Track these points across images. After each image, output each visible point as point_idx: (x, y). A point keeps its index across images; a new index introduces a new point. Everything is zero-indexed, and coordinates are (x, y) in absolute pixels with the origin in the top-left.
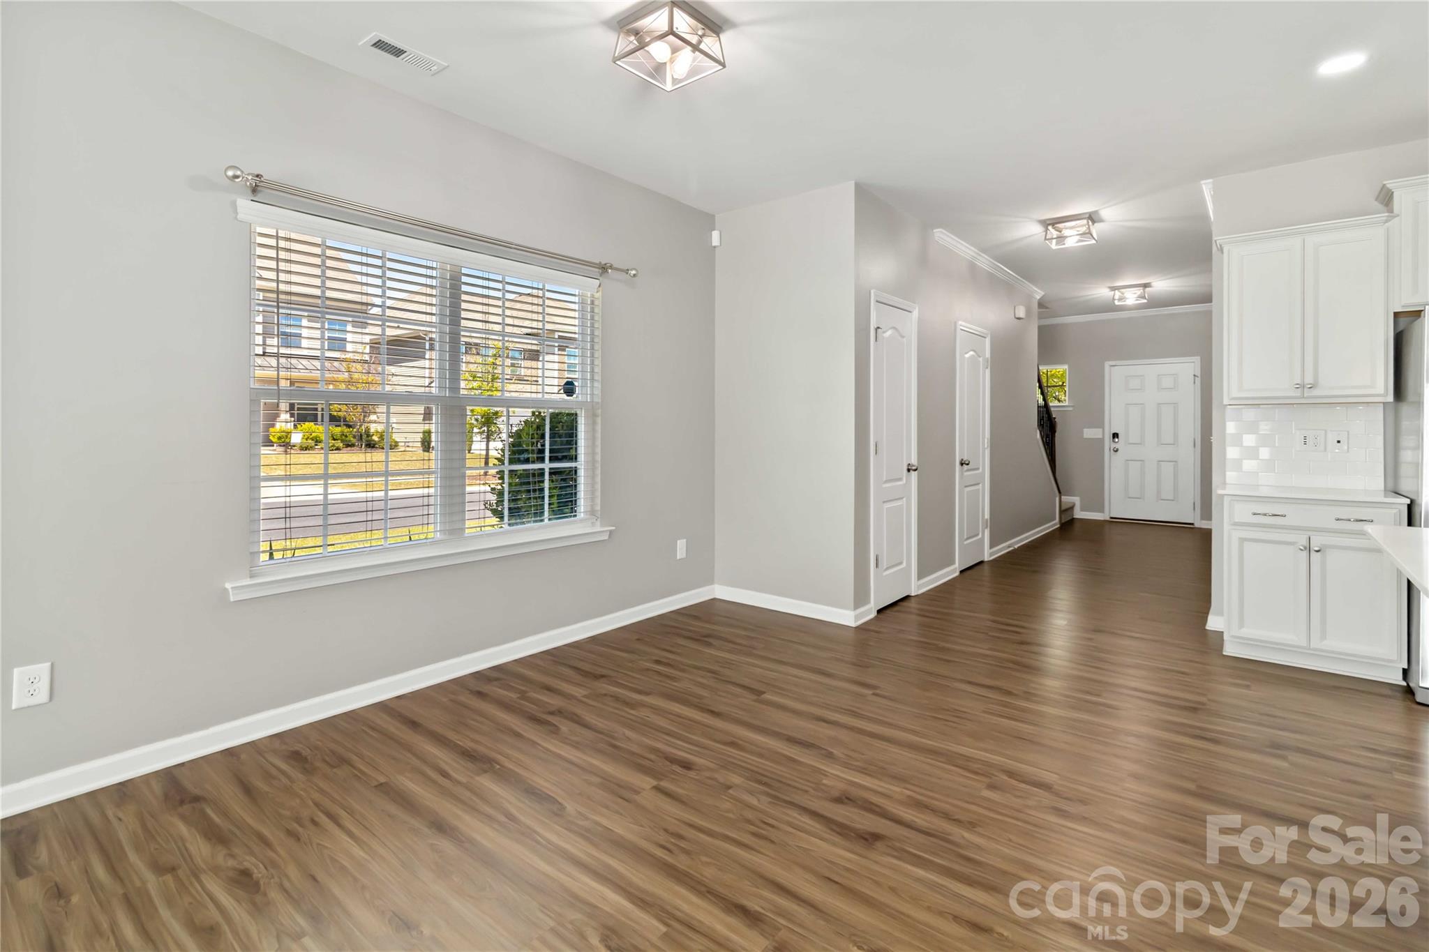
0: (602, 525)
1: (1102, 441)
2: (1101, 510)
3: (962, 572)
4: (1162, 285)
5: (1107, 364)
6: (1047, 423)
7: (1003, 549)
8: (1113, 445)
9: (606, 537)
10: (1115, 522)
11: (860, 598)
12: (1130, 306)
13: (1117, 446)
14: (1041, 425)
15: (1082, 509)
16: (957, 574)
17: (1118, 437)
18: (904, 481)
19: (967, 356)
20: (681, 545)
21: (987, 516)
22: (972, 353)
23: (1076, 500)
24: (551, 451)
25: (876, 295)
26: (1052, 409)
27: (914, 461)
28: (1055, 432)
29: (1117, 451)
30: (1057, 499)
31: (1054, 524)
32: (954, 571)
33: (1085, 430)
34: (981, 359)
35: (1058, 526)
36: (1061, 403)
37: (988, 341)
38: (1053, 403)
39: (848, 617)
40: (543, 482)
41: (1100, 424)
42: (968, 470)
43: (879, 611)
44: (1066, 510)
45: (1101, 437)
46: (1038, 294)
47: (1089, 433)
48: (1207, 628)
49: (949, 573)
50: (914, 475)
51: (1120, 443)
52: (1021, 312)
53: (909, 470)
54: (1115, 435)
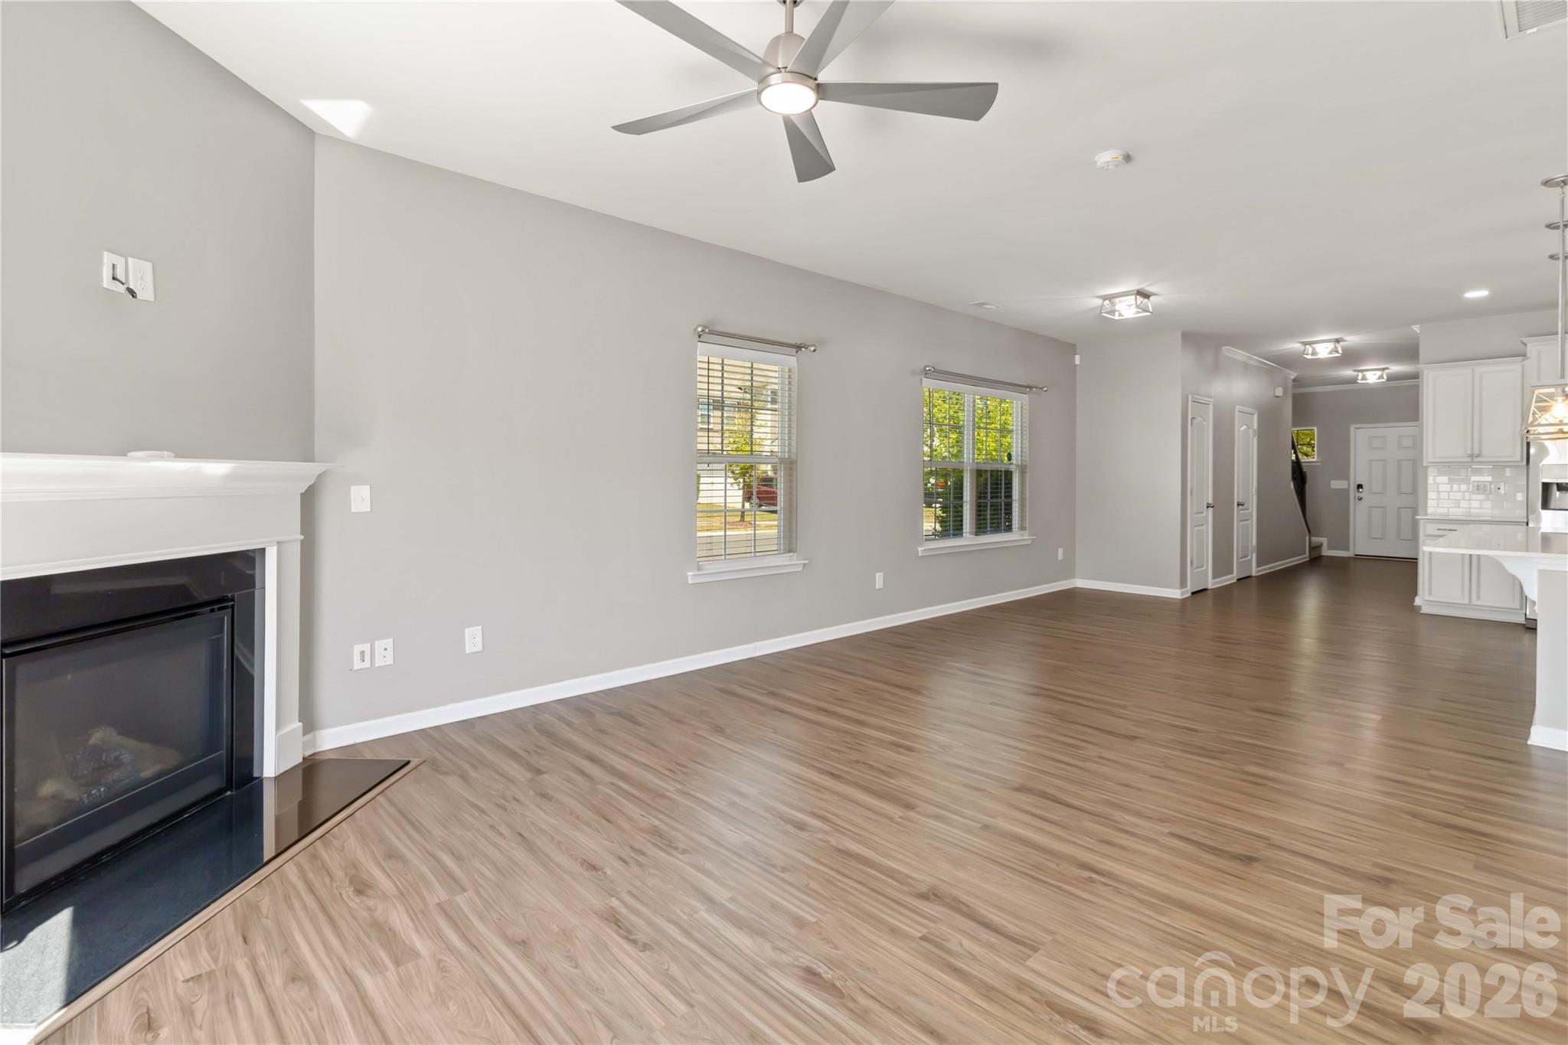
0: (1029, 536)
1: (1347, 491)
2: (1347, 548)
3: (1238, 580)
4: (1396, 368)
5: (1352, 428)
6: (1299, 475)
7: (1267, 569)
8: (1358, 495)
9: (1030, 542)
10: (1358, 558)
11: (1183, 584)
12: (1371, 384)
13: (1361, 495)
14: (1294, 478)
15: (1330, 548)
16: (1235, 580)
17: (1362, 488)
18: (1205, 514)
19: (1242, 429)
20: (1060, 551)
21: (1254, 543)
22: (1245, 427)
23: (1324, 540)
24: (991, 493)
25: (1192, 397)
26: (1303, 464)
27: (1210, 501)
28: (1305, 483)
29: (1361, 499)
30: (1307, 538)
31: (1305, 557)
32: (1232, 578)
33: (1332, 482)
34: (1251, 430)
35: (1308, 559)
36: (1311, 459)
37: (1255, 417)
38: (1303, 459)
39: (1175, 594)
40: (987, 511)
41: (1346, 476)
42: (1242, 510)
43: (1193, 593)
44: (1315, 548)
45: (1346, 487)
46: (1293, 375)
47: (1336, 484)
48: (1415, 604)
49: (1230, 579)
50: (1210, 509)
51: (1364, 493)
52: (1279, 392)
53: (1208, 507)
54: (1360, 486)
